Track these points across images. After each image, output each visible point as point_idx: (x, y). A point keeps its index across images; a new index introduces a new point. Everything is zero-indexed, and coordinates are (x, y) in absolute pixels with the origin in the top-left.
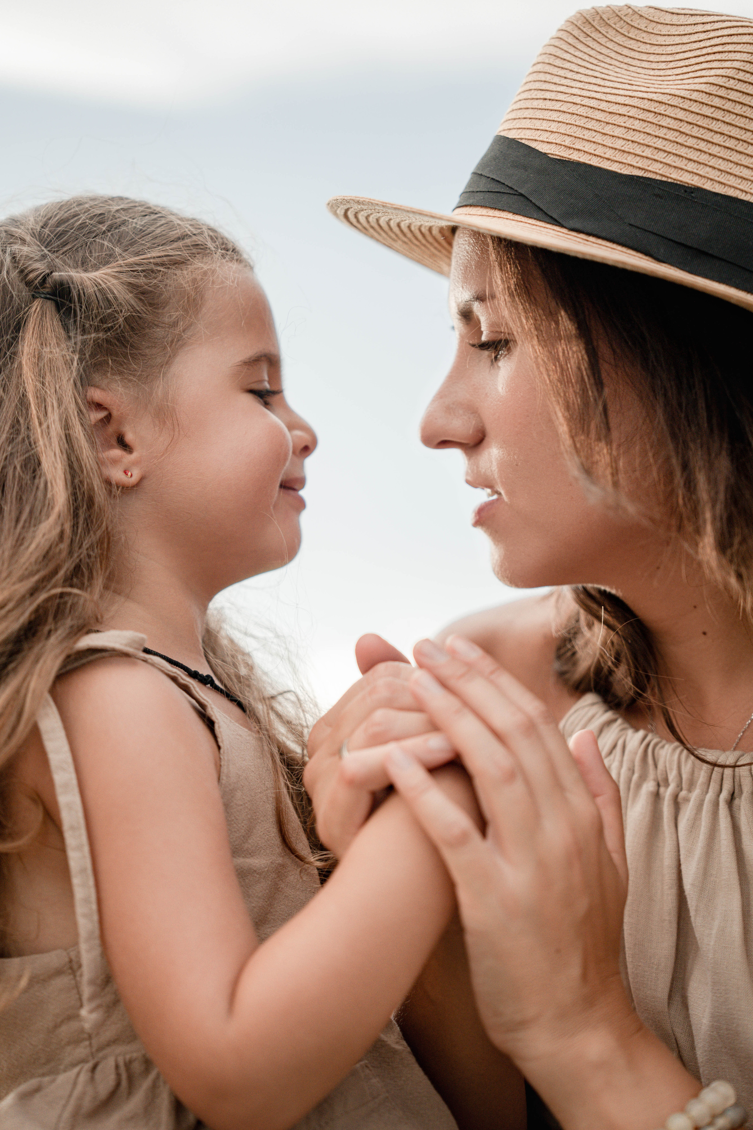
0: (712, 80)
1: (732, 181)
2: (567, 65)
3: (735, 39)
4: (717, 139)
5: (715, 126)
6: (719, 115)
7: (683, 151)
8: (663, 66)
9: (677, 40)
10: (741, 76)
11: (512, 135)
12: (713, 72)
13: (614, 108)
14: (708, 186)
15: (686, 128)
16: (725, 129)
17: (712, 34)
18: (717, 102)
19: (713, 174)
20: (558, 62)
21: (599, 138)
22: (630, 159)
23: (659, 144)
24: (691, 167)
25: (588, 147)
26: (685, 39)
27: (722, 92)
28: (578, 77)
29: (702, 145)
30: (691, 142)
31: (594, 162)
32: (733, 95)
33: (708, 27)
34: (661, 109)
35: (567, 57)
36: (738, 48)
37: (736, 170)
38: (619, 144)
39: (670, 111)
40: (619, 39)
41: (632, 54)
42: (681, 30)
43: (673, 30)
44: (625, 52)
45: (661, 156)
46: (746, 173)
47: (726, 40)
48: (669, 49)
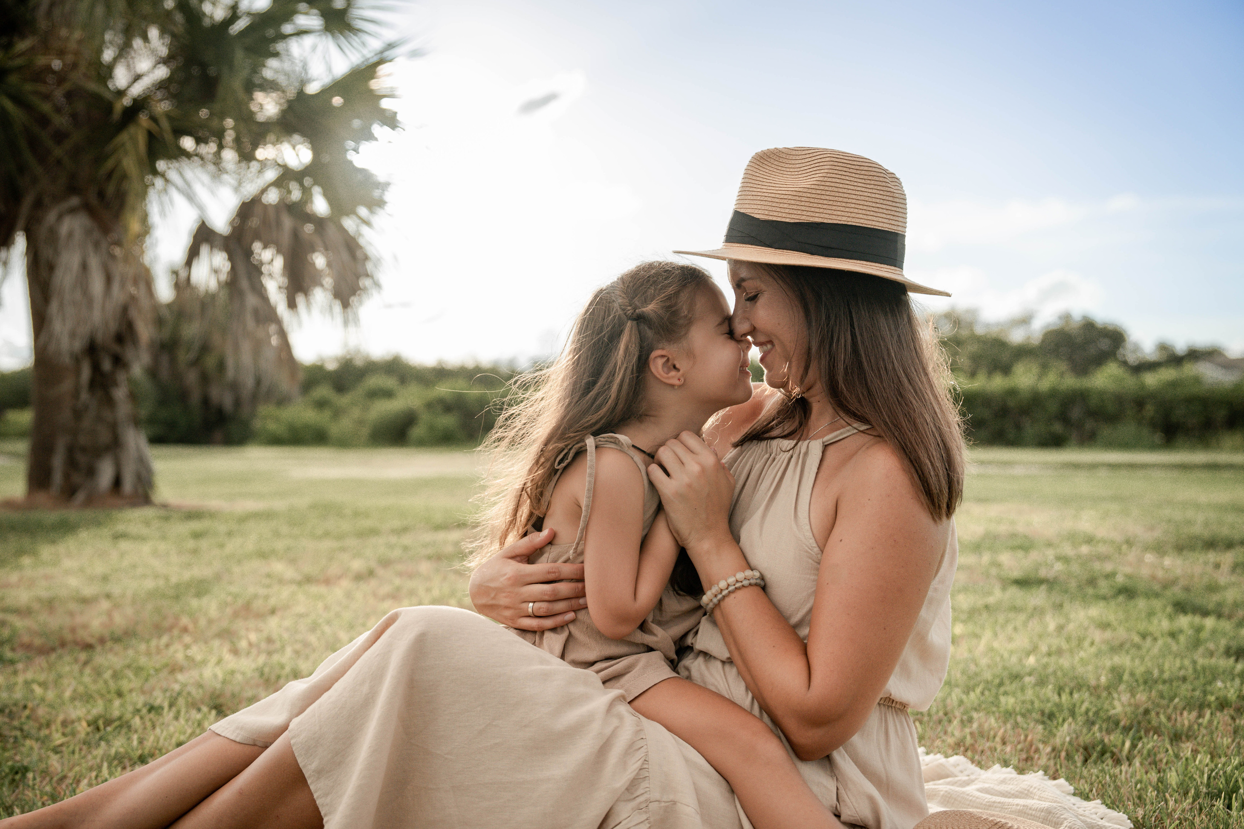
0: (818, 179)
1: (834, 217)
2: (758, 179)
3: (823, 160)
4: (825, 202)
5: (823, 197)
6: (823, 192)
7: (813, 209)
8: (796, 173)
9: (800, 161)
10: (829, 175)
11: (742, 211)
12: (817, 175)
13: (782, 196)
14: (826, 221)
15: (812, 200)
16: (827, 198)
17: (813, 158)
18: (821, 188)
19: (827, 216)
22: (793, 216)
23: (803, 208)
24: (817, 215)
26: (803, 161)
27: (823, 183)
28: (764, 184)
29: (820, 206)
30: (815, 205)
31: (779, 218)
32: (827, 184)
33: (811, 155)
34: (801, 194)
35: (757, 174)
36: (825, 163)
37: (835, 213)
38: (787, 210)
39: (804, 195)
40: (776, 163)
41: (783, 169)
42: (801, 157)
43: (797, 158)
44: (780, 168)
45: (805, 213)
46: (839, 213)
47: (819, 161)
48: (797, 166)
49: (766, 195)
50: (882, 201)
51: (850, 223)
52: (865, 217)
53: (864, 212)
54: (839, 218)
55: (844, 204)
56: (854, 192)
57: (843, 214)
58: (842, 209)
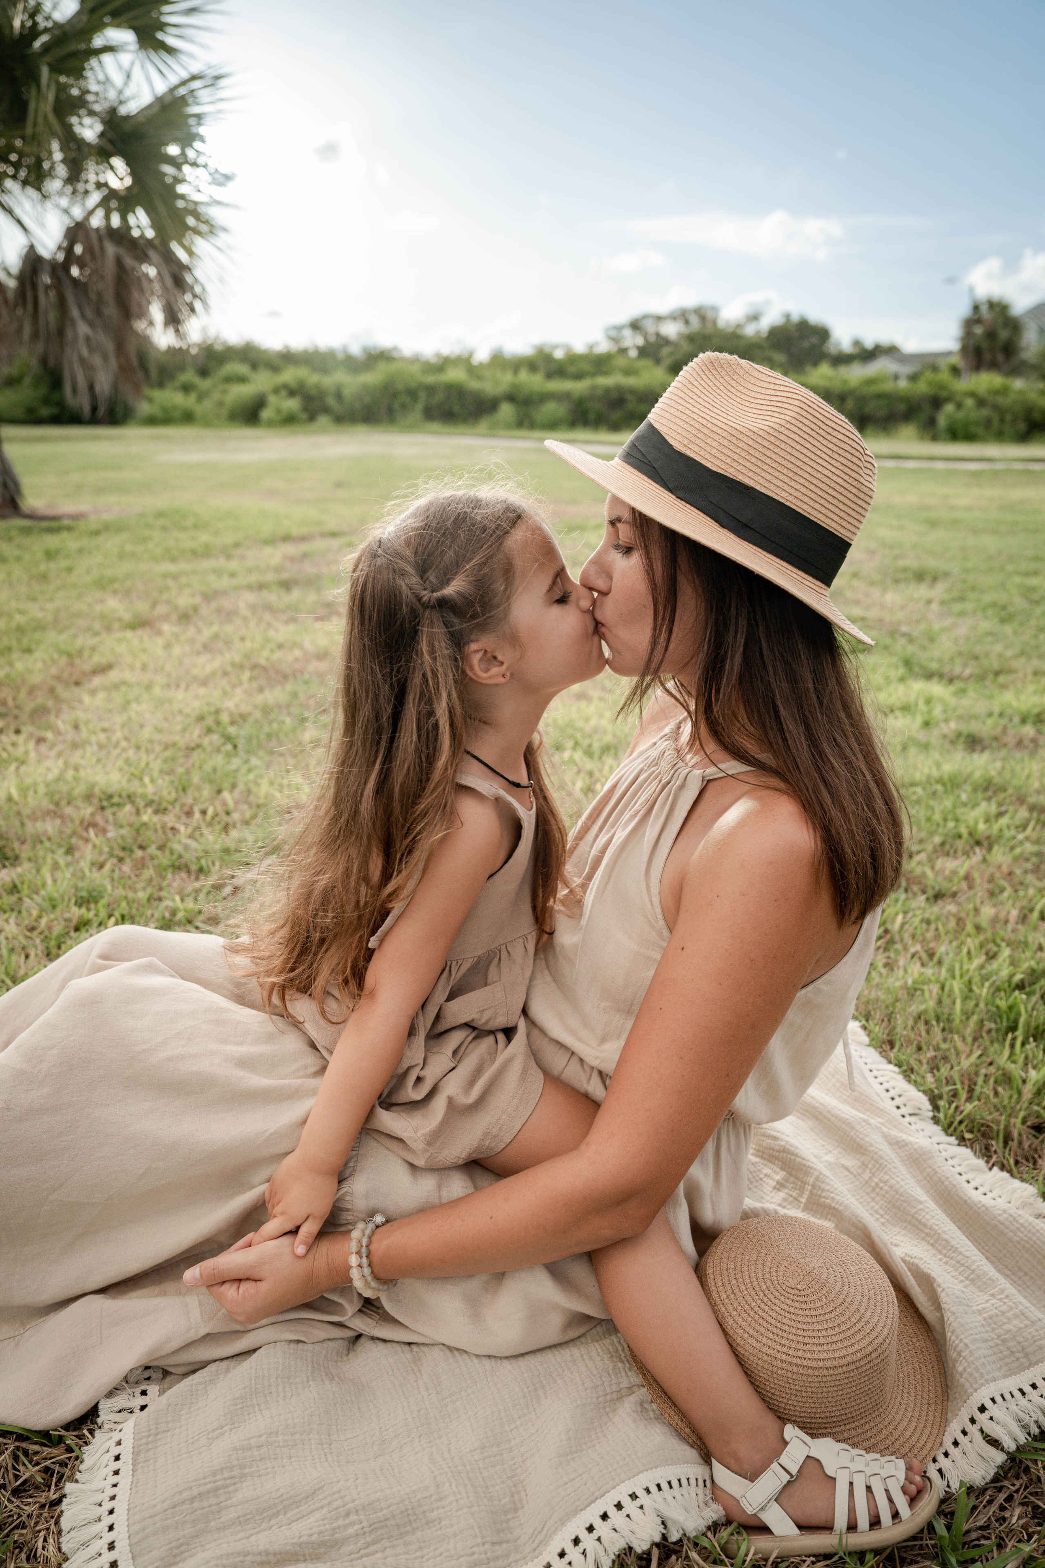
0: (772, 424)
1: (772, 487)
2: (695, 390)
3: (790, 401)
4: (768, 461)
5: (768, 453)
6: (771, 447)
7: (748, 464)
8: (748, 404)
9: (759, 390)
10: (788, 426)
11: (656, 425)
12: (773, 419)
13: (715, 429)
14: (758, 487)
15: (752, 451)
16: (774, 456)
17: (778, 393)
18: (772, 439)
19: (762, 481)
20: (690, 386)
21: (703, 445)
22: (718, 463)
23: (736, 457)
24: (751, 474)
25: (696, 449)
26: (763, 391)
27: (776, 434)
28: (699, 400)
29: (759, 463)
30: (753, 460)
31: (698, 459)
32: (782, 437)
33: (777, 387)
34: (740, 437)
35: (695, 383)
36: (791, 407)
37: (775, 481)
38: (713, 451)
39: (745, 439)
40: (727, 378)
41: (733, 390)
42: (762, 384)
43: (758, 383)
44: (729, 387)
45: (735, 464)
46: (780, 484)
47: (785, 400)
48: (753, 394)
49: (696, 417)
50: (842, 490)
51: (788, 504)
52: (812, 503)
53: (813, 496)
54: (778, 491)
55: (791, 475)
56: (811, 463)
57: (785, 487)
58: (787, 480)
